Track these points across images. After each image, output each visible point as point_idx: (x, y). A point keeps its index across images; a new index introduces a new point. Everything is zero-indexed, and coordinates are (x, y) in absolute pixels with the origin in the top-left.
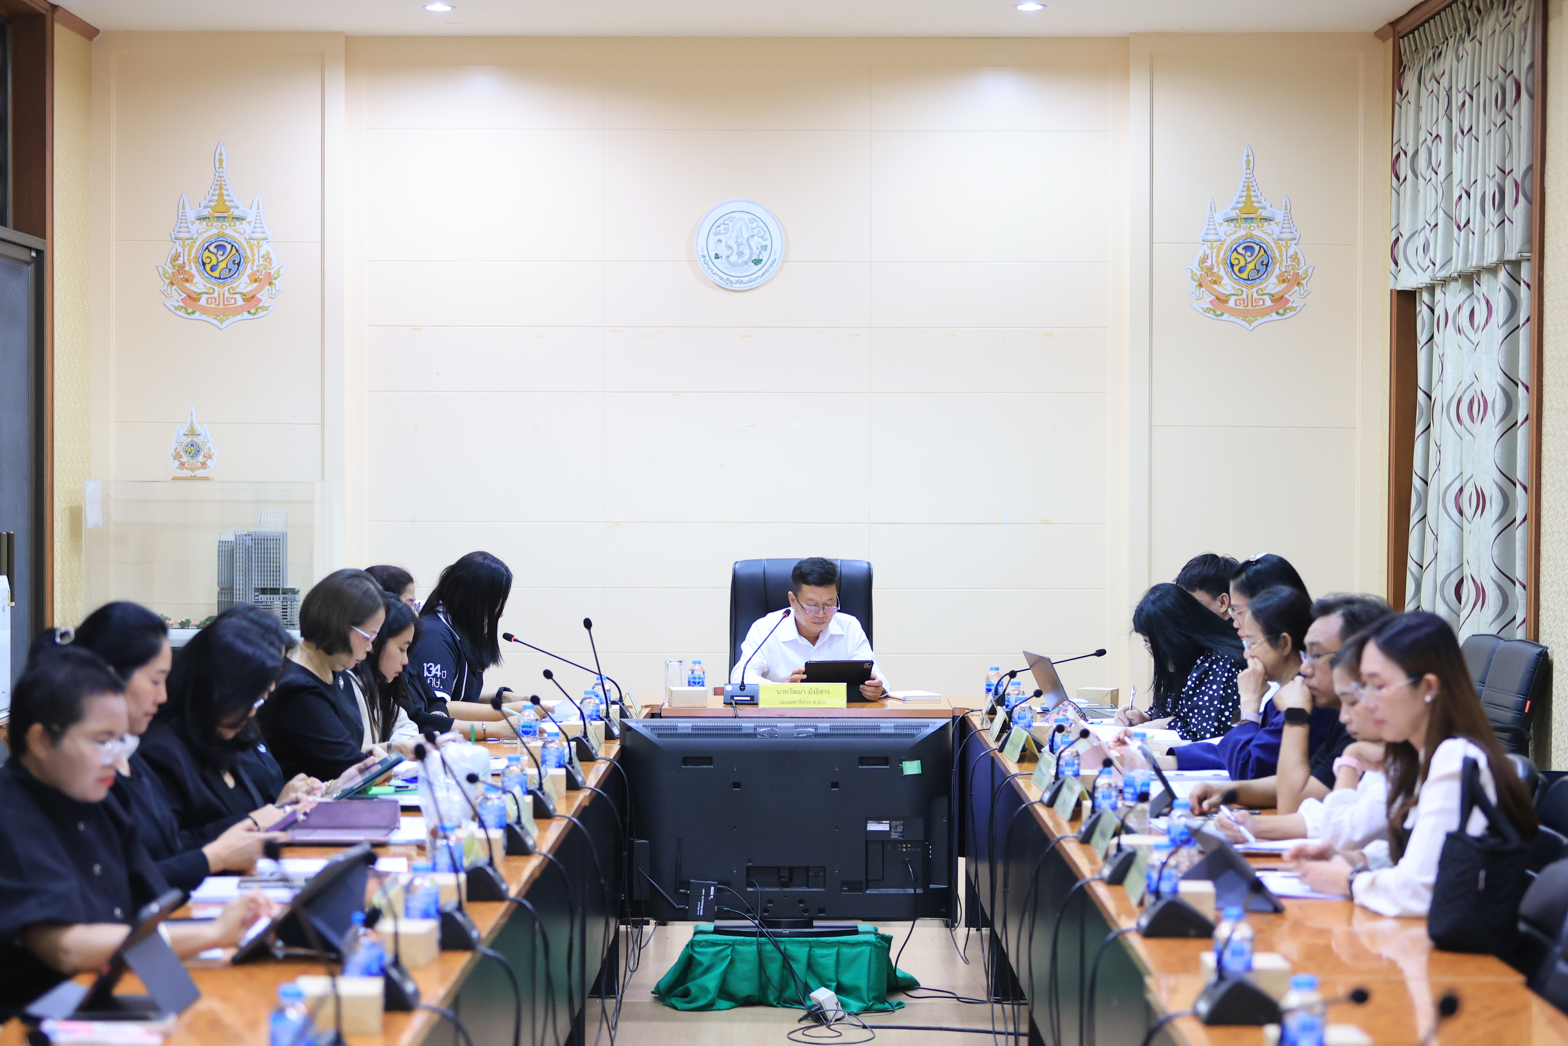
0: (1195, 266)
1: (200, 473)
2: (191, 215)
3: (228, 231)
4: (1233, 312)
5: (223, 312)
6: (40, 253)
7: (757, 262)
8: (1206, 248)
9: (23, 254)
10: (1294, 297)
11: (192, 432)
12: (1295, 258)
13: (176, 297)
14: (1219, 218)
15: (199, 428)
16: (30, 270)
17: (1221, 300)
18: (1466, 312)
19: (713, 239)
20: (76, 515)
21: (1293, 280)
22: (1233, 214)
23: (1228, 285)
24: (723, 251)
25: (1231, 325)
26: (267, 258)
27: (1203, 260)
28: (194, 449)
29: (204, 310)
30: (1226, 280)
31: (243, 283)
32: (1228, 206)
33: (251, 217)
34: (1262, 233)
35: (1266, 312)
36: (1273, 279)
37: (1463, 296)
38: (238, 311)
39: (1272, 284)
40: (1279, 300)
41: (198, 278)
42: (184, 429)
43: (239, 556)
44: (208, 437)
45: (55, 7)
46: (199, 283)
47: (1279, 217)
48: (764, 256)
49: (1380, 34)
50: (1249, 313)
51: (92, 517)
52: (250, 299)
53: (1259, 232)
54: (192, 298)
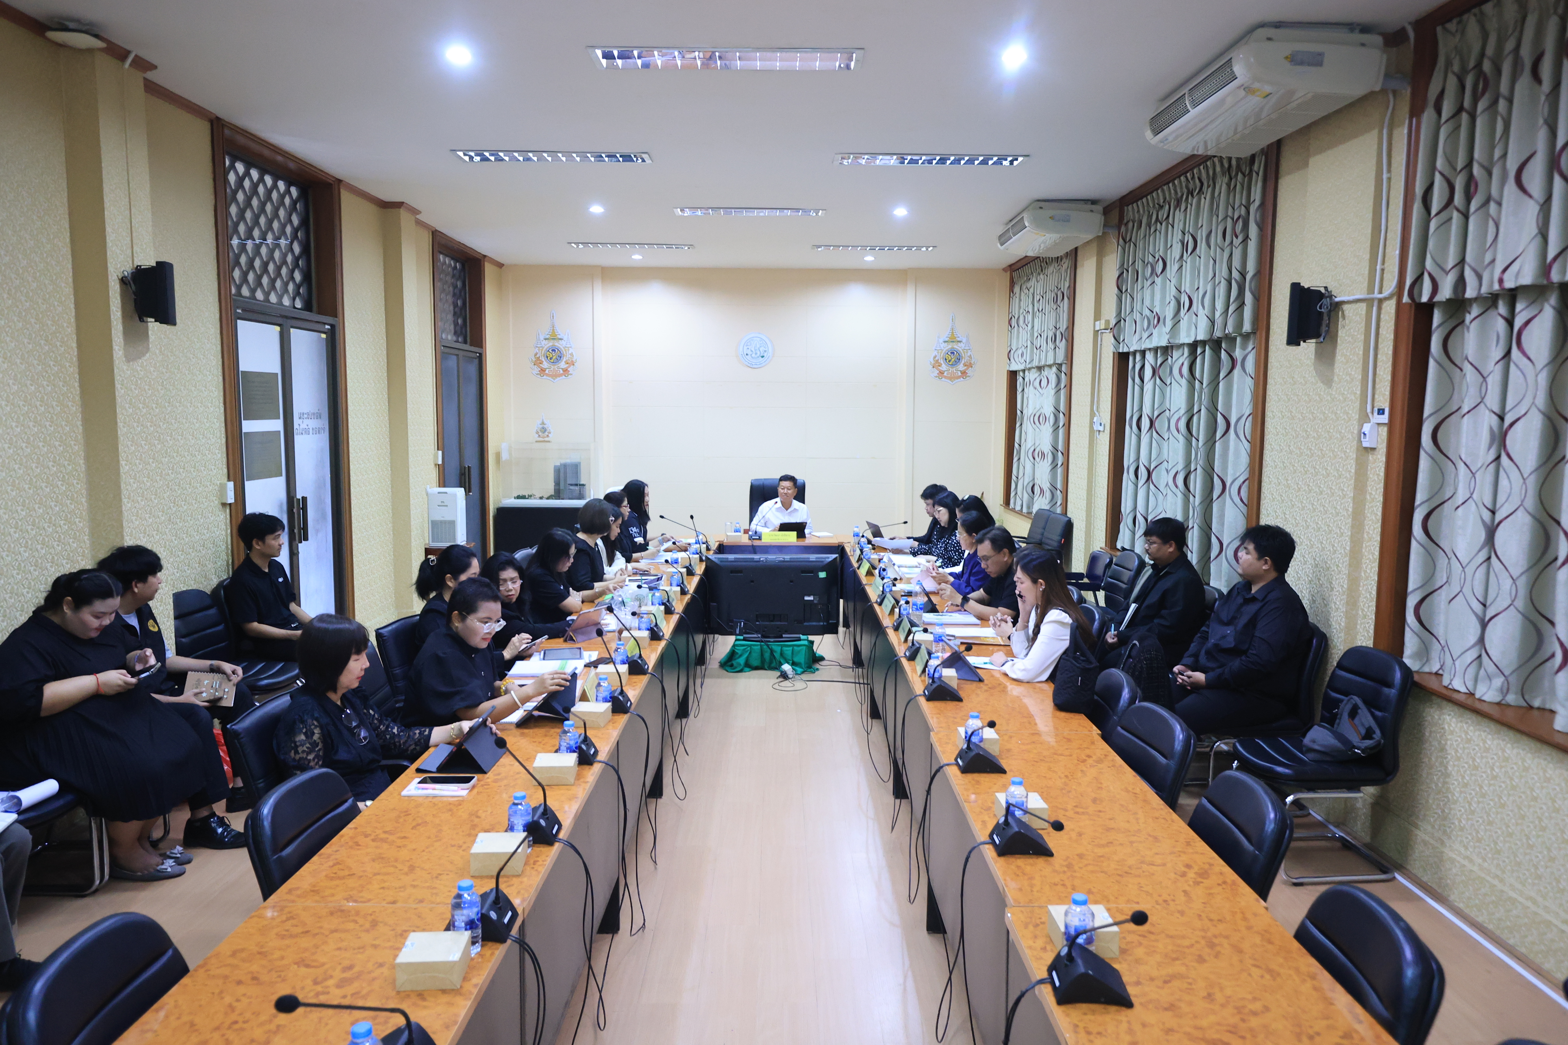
0: (932, 360)
1: (547, 439)
2: (542, 338)
3: (556, 344)
4: (945, 377)
5: (555, 376)
6: (480, 354)
7: (763, 357)
8: (936, 353)
9: (473, 355)
10: (970, 372)
11: (543, 423)
12: (970, 357)
13: (536, 370)
14: (941, 341)
15: (545, 422)
16: (476, 361)
17: (941, 373)
18: (1038, 381)
19: (745, 348)
20: (498, 456)
21: (969, 365)
22: (947, 339)
23: (944, 367)
24: (749, 353)
25: (945, 383)
26: (572, 354)
27: (935, 357)
28: (544, 430)
29: (548, 375)
30: (943, 365)
31: (563, 365)
32: (945, 335)
33: (565, 338)
34: (959, 347)
35: (959, 377)
36: (962, 365)
37: (1037, 375)
38: (561, 375)
39: (961, 367)
40: (964, 373)
41: (545, 363)
42: (540, 422)
43: (562, 471)
44: (549, 426)
45: (485, 256)
46: (545, 365)
47: (964, 341)
48: (765, 355)
49: (1005, 270)
50: (952, 378)
51: (505, 456)
52: (566, 371)
53: (956, 346)
54: (543, 370)
